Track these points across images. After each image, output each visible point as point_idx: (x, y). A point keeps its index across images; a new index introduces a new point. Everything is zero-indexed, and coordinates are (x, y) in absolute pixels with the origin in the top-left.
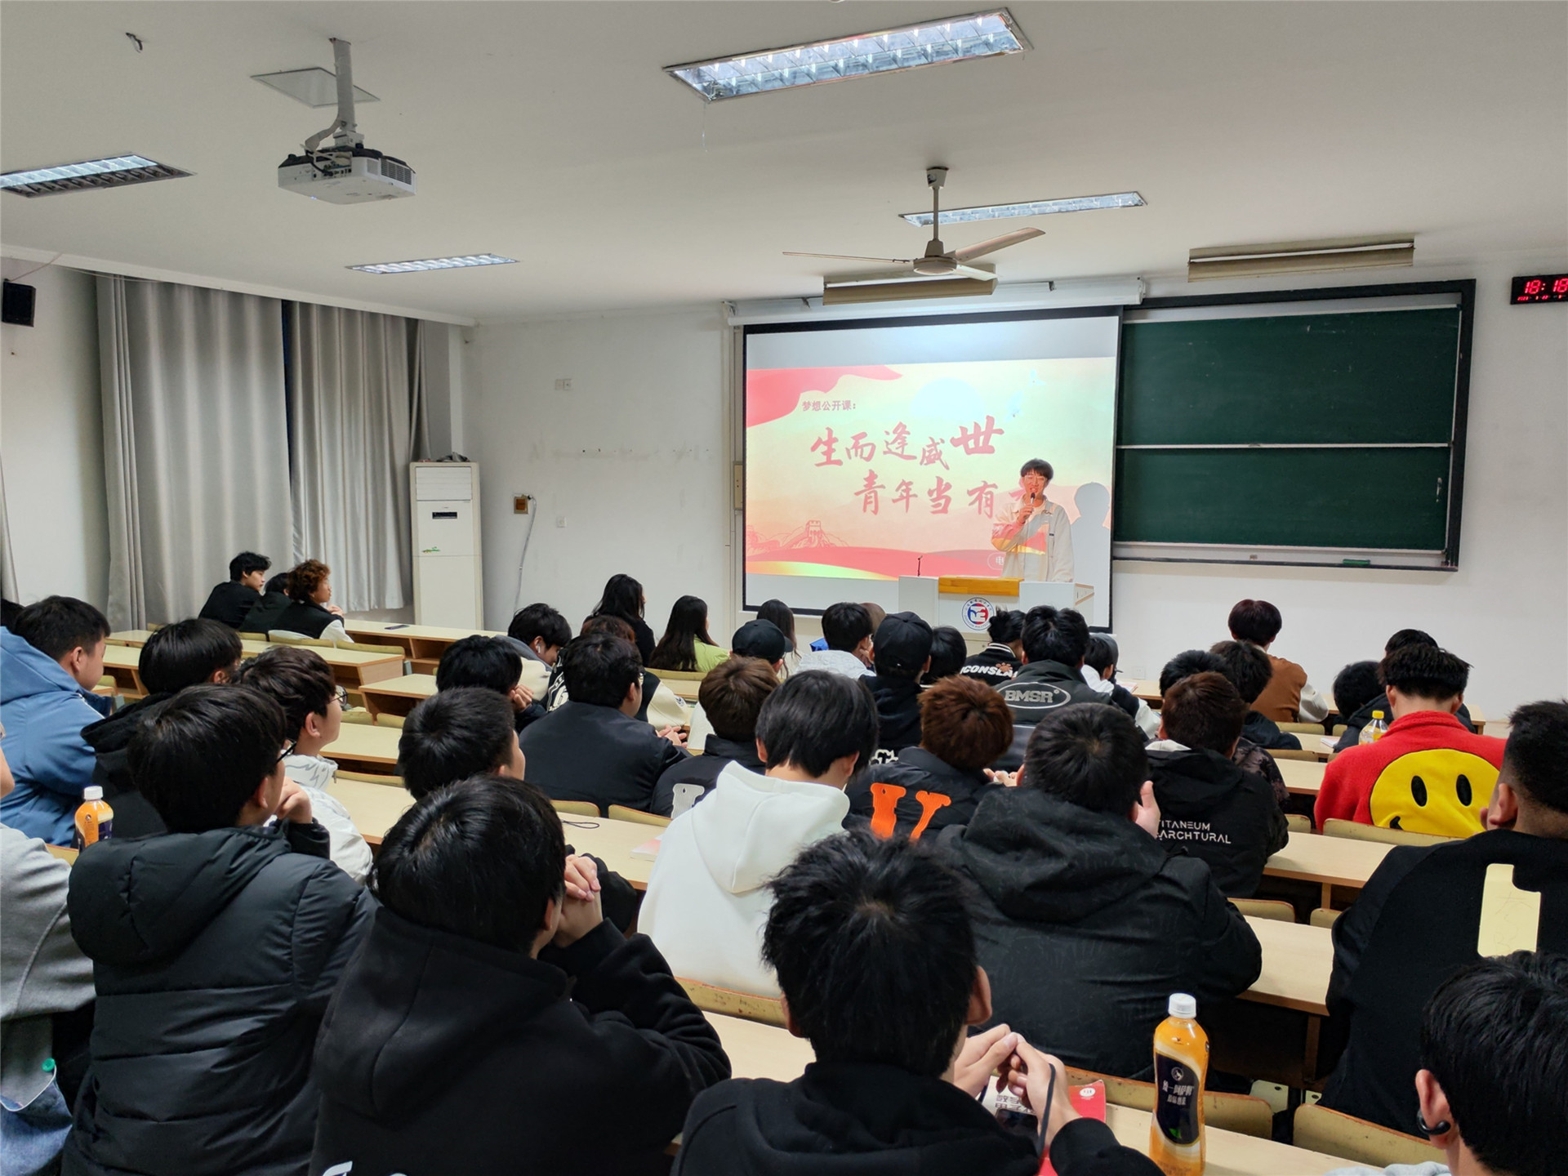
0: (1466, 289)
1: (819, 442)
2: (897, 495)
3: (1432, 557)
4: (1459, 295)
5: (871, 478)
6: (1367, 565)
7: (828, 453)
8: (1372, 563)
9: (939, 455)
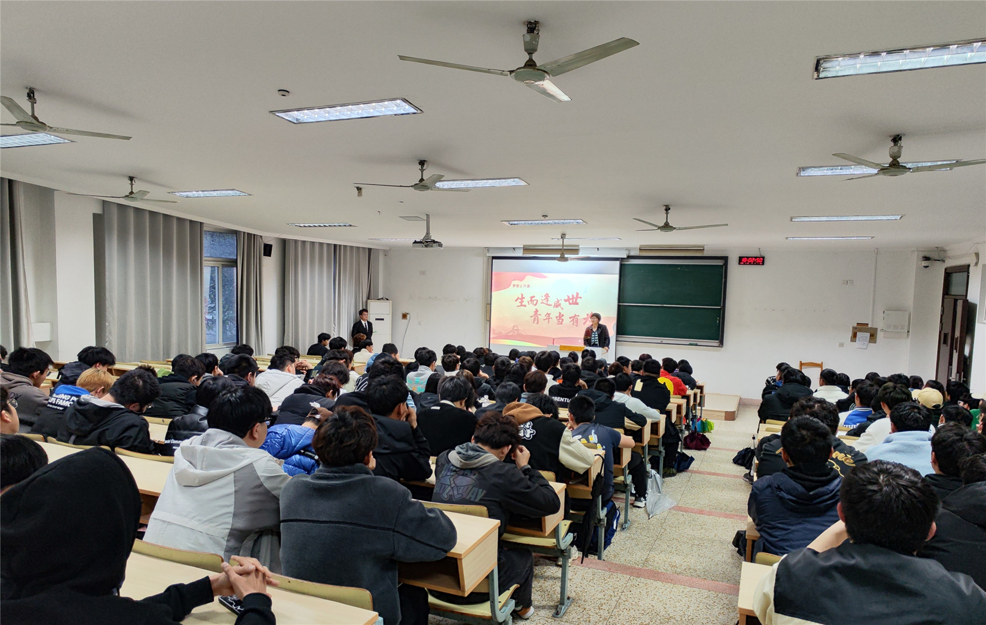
0: (725, 259)
1: (518, 298)
2: (545, 318)
3: (716, 343)
4: (724, 261)
5: (537, 311)
6: (697, 345)
7: (521, 302)
8: (698, 344)
9: (560, 305)
